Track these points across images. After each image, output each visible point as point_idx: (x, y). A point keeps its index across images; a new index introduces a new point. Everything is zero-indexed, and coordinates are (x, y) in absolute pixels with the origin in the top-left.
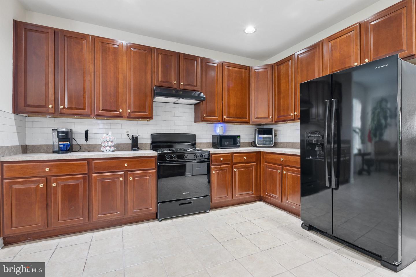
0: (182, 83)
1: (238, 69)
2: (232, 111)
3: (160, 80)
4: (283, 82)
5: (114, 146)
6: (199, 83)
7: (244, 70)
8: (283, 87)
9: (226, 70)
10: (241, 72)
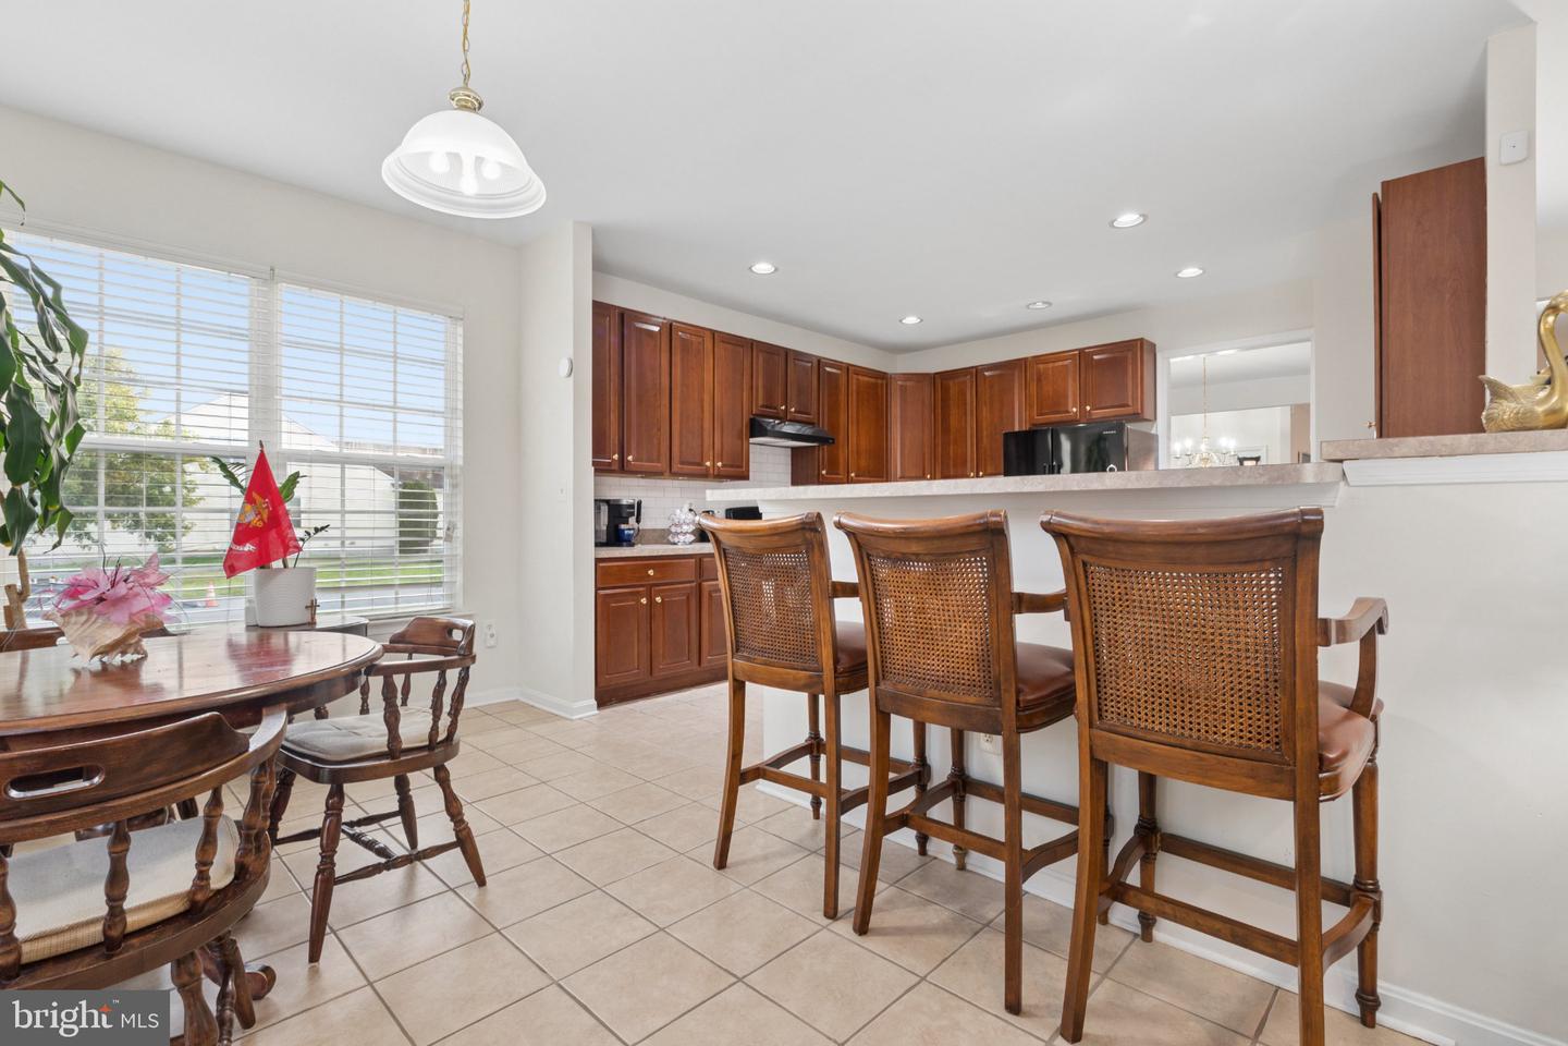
0: (793, 410)
1: (873, 380)
2: (863, 463)
3: (760, 403)
4: (954, 411)
5: (692, 533)
6: (814, 409)
7: (880, 381)
8: (953, 421)
9: (854, 381)
10: (876, 385)
